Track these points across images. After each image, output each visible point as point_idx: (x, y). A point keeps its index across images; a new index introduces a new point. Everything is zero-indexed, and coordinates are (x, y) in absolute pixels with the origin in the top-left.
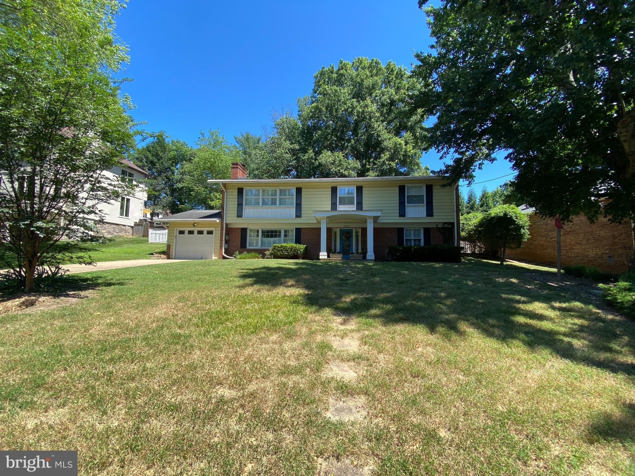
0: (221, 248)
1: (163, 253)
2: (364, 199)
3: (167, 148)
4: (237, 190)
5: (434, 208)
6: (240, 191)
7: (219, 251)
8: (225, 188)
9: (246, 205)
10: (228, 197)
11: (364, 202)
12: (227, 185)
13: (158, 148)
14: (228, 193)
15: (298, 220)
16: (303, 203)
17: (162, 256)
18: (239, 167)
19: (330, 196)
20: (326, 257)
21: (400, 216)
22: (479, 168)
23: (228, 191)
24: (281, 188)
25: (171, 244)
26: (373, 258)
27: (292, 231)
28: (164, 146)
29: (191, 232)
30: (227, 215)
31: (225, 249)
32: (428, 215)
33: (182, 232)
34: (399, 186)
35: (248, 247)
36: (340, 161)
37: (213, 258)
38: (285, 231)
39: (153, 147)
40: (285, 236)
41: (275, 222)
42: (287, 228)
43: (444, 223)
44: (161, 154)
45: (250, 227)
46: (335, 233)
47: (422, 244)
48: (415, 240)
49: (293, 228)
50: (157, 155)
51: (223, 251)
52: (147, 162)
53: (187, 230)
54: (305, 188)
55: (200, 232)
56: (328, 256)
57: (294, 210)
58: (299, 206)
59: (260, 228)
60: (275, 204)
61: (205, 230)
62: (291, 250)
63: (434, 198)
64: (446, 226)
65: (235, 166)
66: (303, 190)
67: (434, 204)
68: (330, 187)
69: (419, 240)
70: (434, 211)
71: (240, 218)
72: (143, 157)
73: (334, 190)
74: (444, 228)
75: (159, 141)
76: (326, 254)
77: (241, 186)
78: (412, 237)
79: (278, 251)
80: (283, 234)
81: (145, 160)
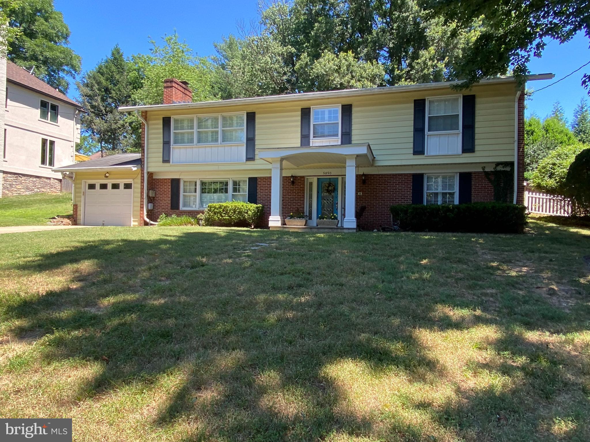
0: (142, 208)
1: (68, 217)
2: (354, 127)
3: (126, 68)
4: (161, 122)
5: (477, 136)
6: (167, 121)
7: (139, 213)
8: (146, 119)
9: (175, 142)
10: (150, 131)
11: (354, 132)
12: (148, 114)
13: (114, 68)
14: (150, 127)
15: (250, 165)
16: (257, 138)
17: (66, 221)
18: (174, 85)
19: (299, 123)
20: (279, 224)
21: (416, 153)
22: (536, 55)
23: (150, 122)
24: (225, 114)
25: (78, 204)
26: (354, 225)
27: (244, 181)
28: (121, 65)
29: (104, 186)
30: (150, 160)
31: (148, 211)
32: (464, 151)
33: (92, 187)
34: (415, 101)
35: (182, 208)
36: (348, 66)
37: (133, 223)
38: (235, 183)
39: (106, 67)
40: (235, 190)
41: (215, 168)
42: (237, 177)
43: (498, 164)
44: (117, 77)
45: (183, 177)
46: (311, 184)
47: (456, 202)
48: (444, 194)
49: (245, 177)
50: (111, 79)
51: (145, 213)
52: (99, 90)
53: (98, 183)
54: (260, 113)
55: (115, 186)
56: (284, 223)
57: (244, 149)
58: (251, 141)
59: (198, 178)
60: (216, 140)
61: (122, 182)
62: (235, 212)
63: (477, 118)
64: (500, 168)
65: (169, 84)
66: (257, 116)
67: (477, 130)
68: (300, 108)
69: (452, 194)
70: (477, 142)
71: (167, 164)
72: (94, 82)
73: (306, 113)
74: (496, 173)
75: (115, 59)
76: (278, 218)
77: (167, 114)
78: (440, 190)
79: (215, 213)
80: (230, 187)
81: (96, 87)
